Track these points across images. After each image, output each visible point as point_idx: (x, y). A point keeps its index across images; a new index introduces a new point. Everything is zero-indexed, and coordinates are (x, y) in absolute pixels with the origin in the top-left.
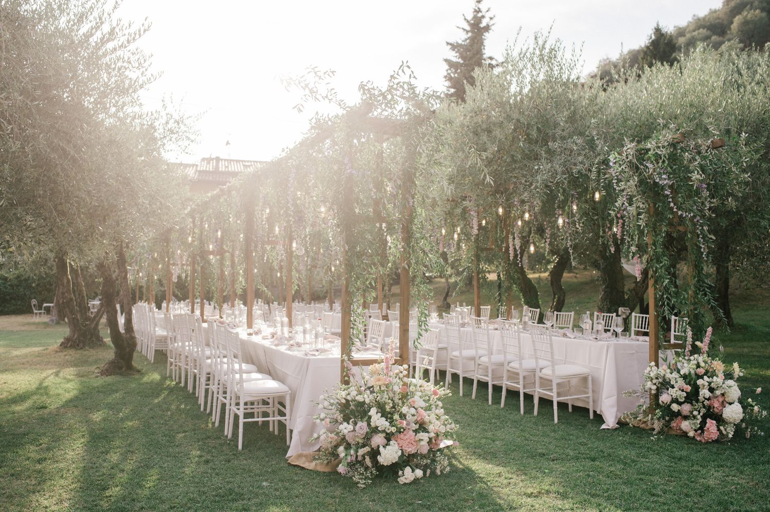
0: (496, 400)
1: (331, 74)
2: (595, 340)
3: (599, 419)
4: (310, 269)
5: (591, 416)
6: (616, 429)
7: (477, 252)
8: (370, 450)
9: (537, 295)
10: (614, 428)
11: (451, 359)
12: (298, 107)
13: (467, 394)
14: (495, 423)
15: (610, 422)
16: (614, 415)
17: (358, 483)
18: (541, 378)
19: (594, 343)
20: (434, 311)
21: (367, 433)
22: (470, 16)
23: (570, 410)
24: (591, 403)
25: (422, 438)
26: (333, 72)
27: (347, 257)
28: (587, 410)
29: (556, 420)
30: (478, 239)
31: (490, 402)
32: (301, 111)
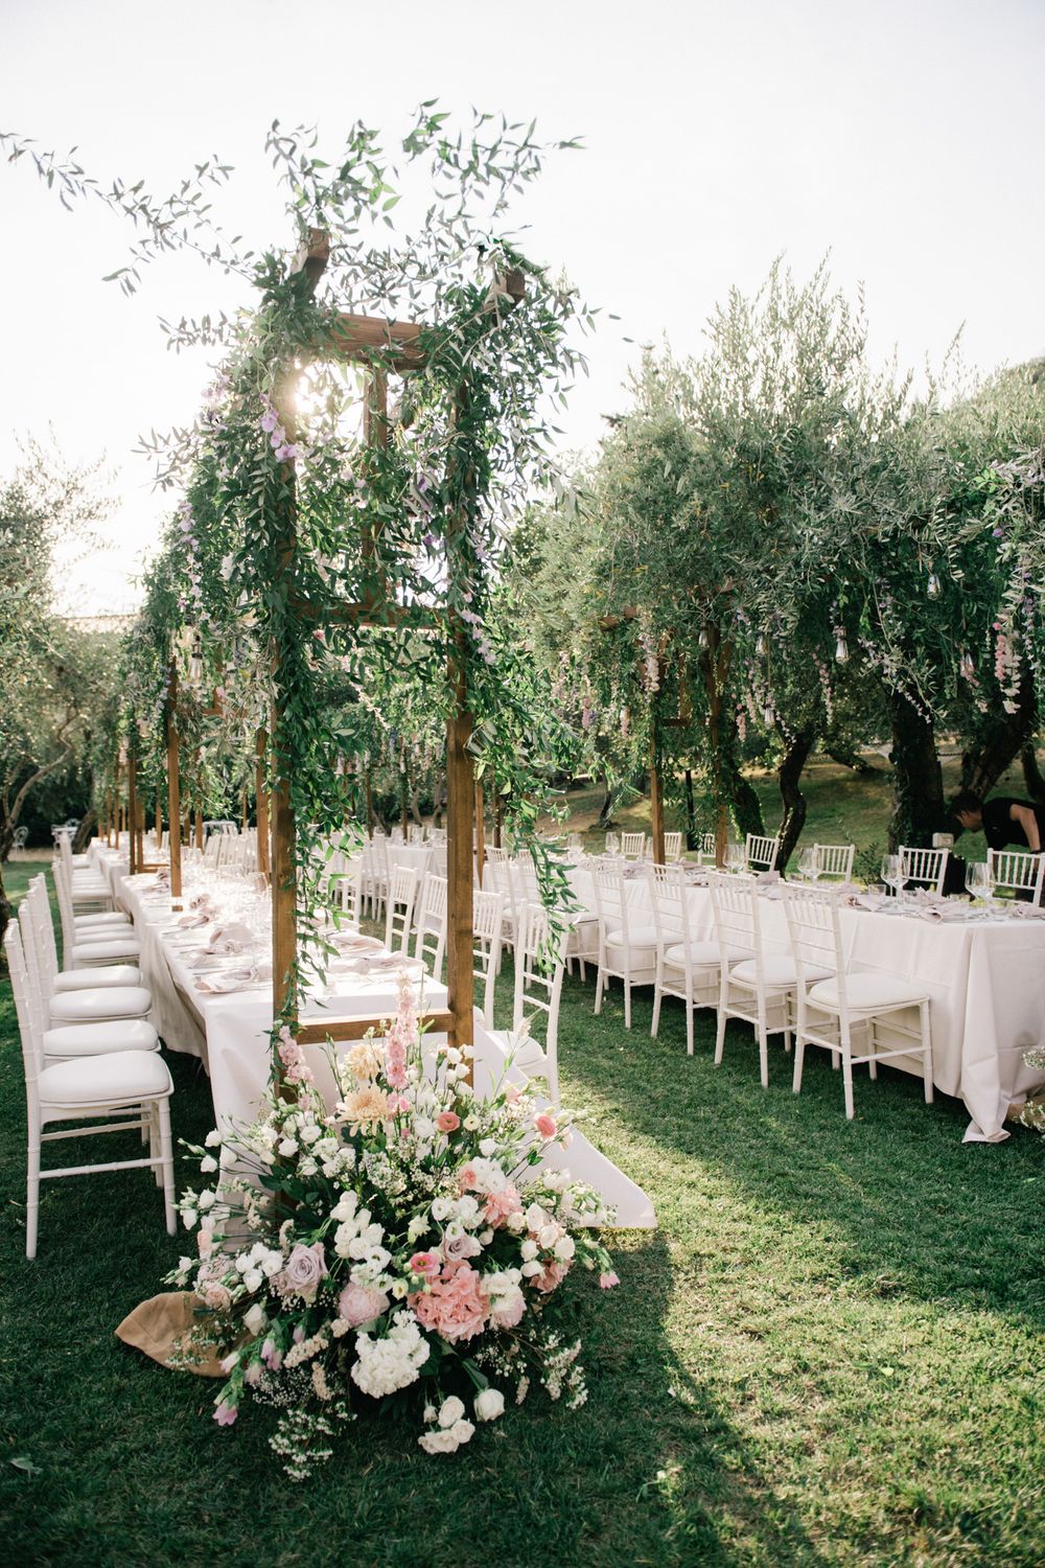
0: (705, 1045)
1: (219, 175)
2: (933, 917)
3: (954, 1110)
4: (369, 770)
5: (929, 1098)
6: (1004, 1143)
7: (656, 729)
8: (325, 1344)
9: (758, 808)
10: (996, 1140)
11: (607, 948)
12: (122, 277)
13: (641, 1024)
14: (707, 1121)
15: (986, 1125)
16: (994, 1105)
17: (287, 1459)
18: (808, 1007)
19: (933, 926)
20: (576, 843)
21: (322, 1283)
22: (638, 370)
23: (873, 1074)
24: (928, 1067)
25: (498, 1291)
26: (224, 169)
27: (280, 724)
28: (920, 1081)
29: (850, 1112)
30: (657, 702)
31: (690, 1050)
32: (131, 289)
